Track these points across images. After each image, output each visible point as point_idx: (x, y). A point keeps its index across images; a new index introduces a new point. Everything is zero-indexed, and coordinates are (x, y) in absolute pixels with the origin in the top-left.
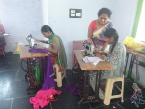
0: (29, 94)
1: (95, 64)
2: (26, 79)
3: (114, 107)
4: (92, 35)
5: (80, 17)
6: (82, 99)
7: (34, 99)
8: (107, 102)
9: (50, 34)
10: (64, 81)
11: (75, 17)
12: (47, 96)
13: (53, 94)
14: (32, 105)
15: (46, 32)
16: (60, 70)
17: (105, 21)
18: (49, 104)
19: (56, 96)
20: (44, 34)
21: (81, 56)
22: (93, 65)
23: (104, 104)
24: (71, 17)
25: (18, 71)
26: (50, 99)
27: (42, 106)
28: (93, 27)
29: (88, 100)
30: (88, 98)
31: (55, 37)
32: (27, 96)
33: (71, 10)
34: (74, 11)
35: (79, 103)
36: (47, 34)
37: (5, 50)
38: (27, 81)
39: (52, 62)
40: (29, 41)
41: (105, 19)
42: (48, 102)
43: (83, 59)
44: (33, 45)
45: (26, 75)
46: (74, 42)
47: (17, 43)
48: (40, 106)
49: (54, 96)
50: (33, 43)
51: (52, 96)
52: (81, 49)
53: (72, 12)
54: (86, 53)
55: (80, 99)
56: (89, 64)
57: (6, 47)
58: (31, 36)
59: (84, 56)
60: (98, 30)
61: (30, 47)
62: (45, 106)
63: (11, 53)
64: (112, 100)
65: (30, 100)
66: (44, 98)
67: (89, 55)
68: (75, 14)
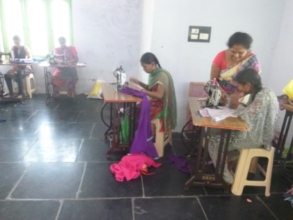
0: (109, 159)
1: (218, 119)
2: (106, 138)
3: (249, 200)
4: (219, 76)
5: (208, 41)
6: (193, 177)
7: (117, 166)
8: (237, 190)
9: (154, 68)
10: (167, 148)
11: (199, 40)
12: (137, 165)
13: (146, 163)
14: (114, 175)
15: (149, 63)
16: (163, 129)
17: (240, 57)
18: (139, 177)
19: (150, 168)
20: (145, 68)
21: (199, 106)
22: (214, 121)
23: (230, 192)
24: (190, 40)
25: (94, 125)
26: (141, 171)
27: (128, 179)
28: (220, 64)
29: (203, 181)
30: (204, 178)
31: (163, 74)
32: (106, 162)
33: (191, 28)
34: (198, 31)
35: (187, 183)
36: (149, 66)
37: (77, 90)
38: (107, 141)
39: (151, 113)
40: (117, 77)
41: (241, 53)
42: (139, 173)
43: (201, 111)
44: (123, 83)
45: (106, 133)
46: (193, 85)
47: (94, 80)
48: (125, 178)
49: (148, 168)
50: (124, 80)
51: (144, 167)
52: (200, 96)
53: (193, 31)
54: (207, 102)
55: (190, 177)
56: (209, 118)
57: (76, 86)
58: (120, 69)
59: (203, 107)
60: (229, 69)
61: (119, 86)
62: (132, 180)
63: (83, 96)
64: (247, 189)
65: (111, 168)
66: (133, 167)
67: (211, 106)
68: (199, 35)
